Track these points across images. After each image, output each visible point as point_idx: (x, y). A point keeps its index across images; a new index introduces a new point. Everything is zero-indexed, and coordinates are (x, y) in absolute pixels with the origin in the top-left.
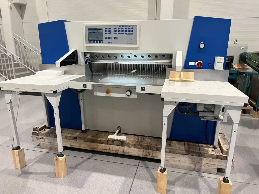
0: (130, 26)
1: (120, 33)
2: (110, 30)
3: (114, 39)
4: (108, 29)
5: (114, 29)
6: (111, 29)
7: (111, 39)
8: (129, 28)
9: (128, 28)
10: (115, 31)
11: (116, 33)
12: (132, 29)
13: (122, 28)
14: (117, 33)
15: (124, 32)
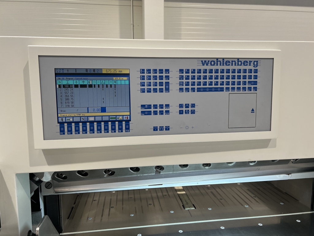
0: (246, 62)
1: (205, 90)
2: (164, 75)
3: (181, 112)
4: (155, 71)
5: (181, 71)
6: (167, 71)
7: (167, 112)
8: (242, 67)
9: (239, 67)
10: (184, 81)
11: (187, 90)
12: (253, 74)
13: (214, 68)
14: (193, 90)
15: (222, 84)
